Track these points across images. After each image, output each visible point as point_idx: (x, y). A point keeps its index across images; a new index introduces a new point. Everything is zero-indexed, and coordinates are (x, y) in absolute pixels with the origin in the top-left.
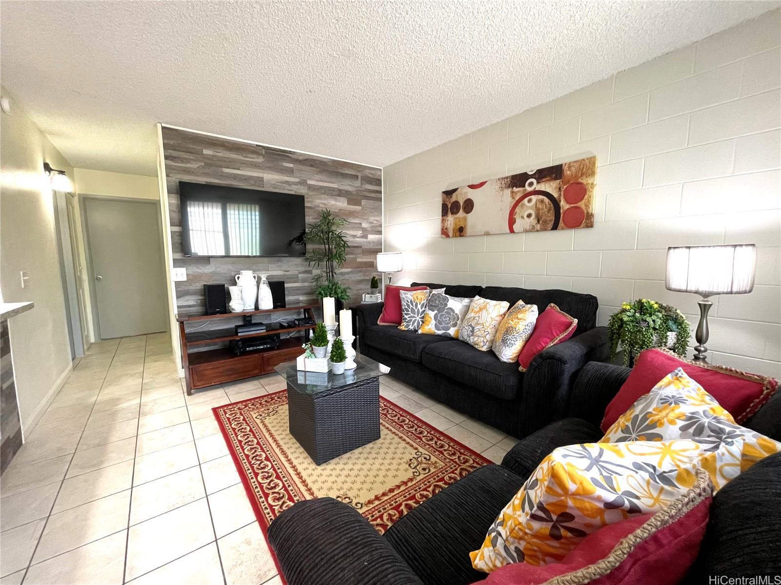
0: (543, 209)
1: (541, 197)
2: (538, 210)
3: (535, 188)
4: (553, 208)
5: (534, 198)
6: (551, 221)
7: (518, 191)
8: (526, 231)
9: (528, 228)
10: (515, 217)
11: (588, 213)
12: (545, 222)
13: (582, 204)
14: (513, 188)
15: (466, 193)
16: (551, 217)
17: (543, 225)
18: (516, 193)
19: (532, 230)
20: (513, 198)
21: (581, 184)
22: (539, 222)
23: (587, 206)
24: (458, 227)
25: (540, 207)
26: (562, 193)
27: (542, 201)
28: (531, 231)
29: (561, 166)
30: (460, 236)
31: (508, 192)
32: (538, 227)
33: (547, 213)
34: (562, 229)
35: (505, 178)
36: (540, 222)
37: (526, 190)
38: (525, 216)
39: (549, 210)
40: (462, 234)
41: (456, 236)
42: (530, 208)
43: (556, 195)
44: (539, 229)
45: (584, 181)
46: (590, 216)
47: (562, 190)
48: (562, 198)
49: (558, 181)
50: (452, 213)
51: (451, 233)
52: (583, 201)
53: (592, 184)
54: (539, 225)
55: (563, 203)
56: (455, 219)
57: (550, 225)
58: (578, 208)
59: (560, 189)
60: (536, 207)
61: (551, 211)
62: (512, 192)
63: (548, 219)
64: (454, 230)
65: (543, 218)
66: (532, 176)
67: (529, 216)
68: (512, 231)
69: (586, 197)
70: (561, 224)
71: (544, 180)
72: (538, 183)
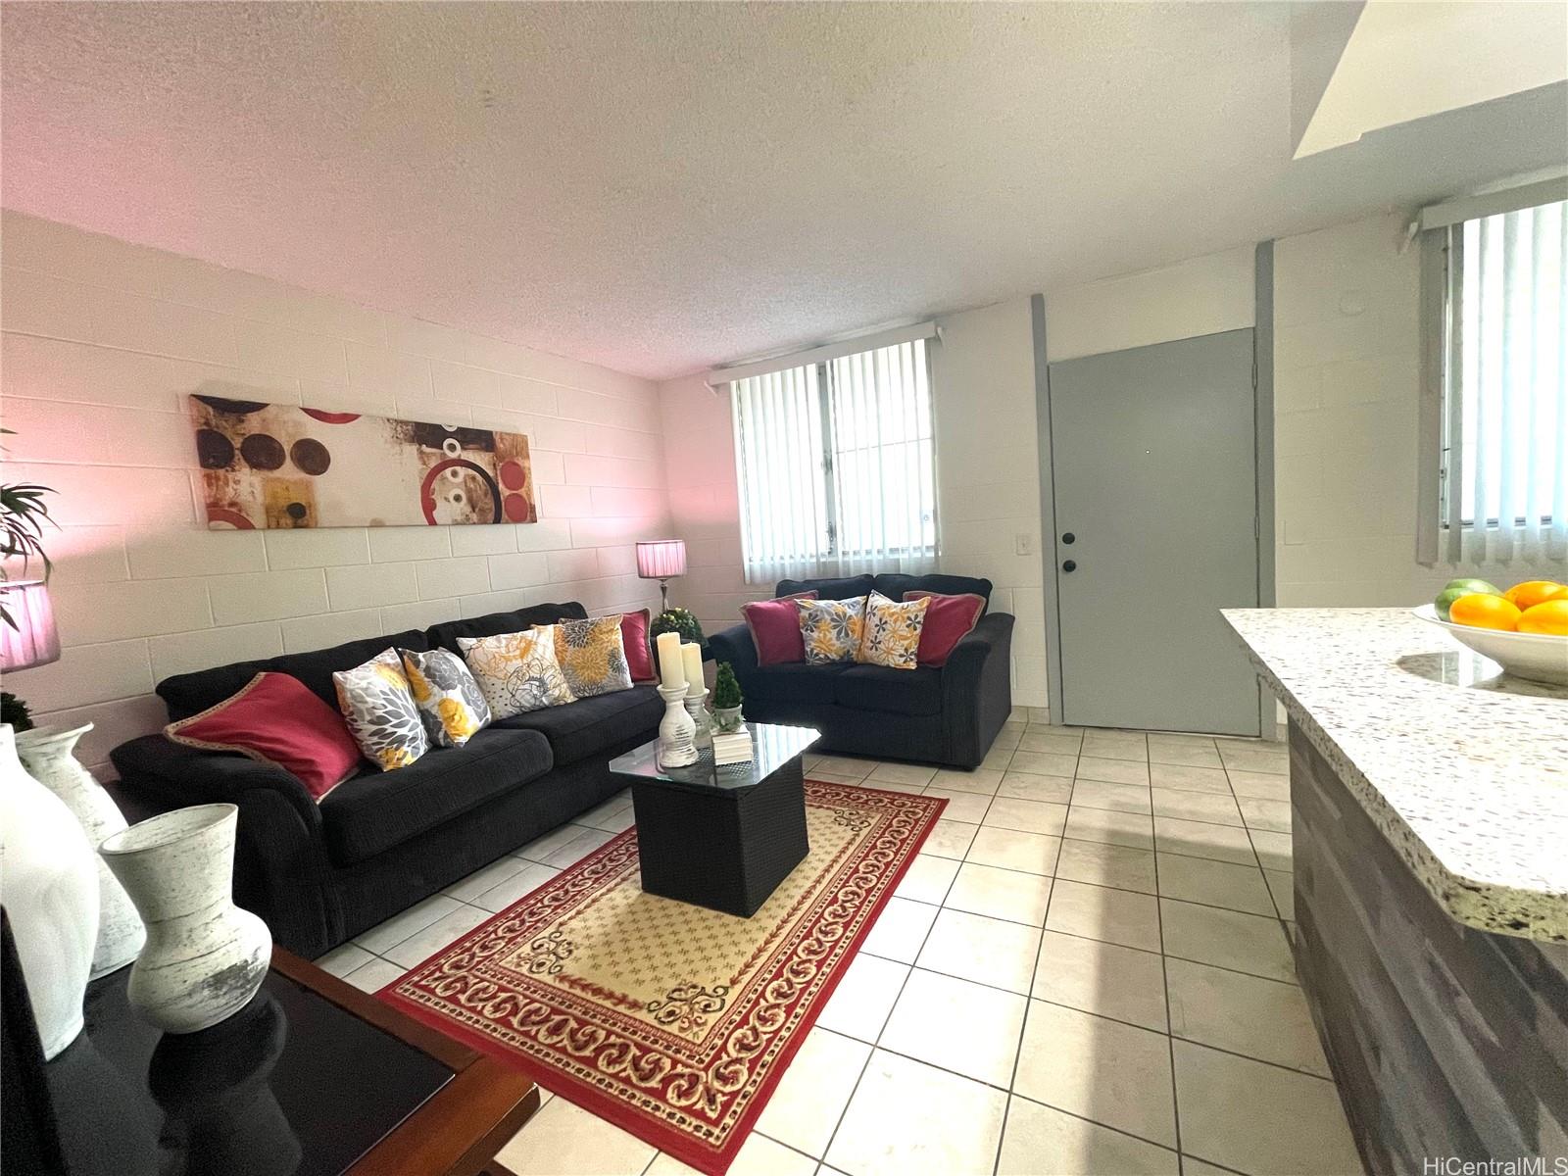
0: (476, 491)
1: (471, 472)
2: (469, 491)
3: (460, 455)
4: (490, 492)
5: (462, 471)
6: (490, 509)
7: (434, 454)
8: (456, 523)
9: (459, 518)
10: (433, 497)
11: (531, 504)
12: (482, 510)
13: (522, 492)
14: (420, 445)
15: (297, 424)
16: (490, 503)
17: (481, 515)
18: (428, 455)
19: (466, 521)
20: (424, 464)
21: (517, 465)
22: (474, 511)
23: (529, 496)
24: (284, 503)
25: (472, 486)
26: (498, 472)
27: (474, 478)
28: (465, 524)
29: (491, 433)
30: (296, 526)
31: (411, 450)
32: (474, 517)
33: (483, 497)
34: (507, 523)
35: (401, 422)
36: (477, 510)
37: (444, 454)
38: (451, 499)
39: (486, 495)
40: (300, 521)
41: (278, 526)
42: (458, 486)
43: (491, 473)
44: (476, 521)
45: (520, 461)
46: (533, 508)
47: (498, 468)
48: (499, 478)
49: (491, 454)
50: (255, 465)
51: (258, 518)
52: (523, 489)
53: (529, 469)
54: (474, 515)
55: (501, 486)
56: (266, 482)
57: (491, 516)
58: (520, 496)
59: (494, 465)
60: (466, 486)
61: (489, 496)
62: (421, 453)
63: (487, 507)
64: (268, 510)
65: (480, 504)
66: (451, 435)
67: (458, 498)
68: (432, 522)
69: (525, 484)
70: (504, 516)
71: (471, 446)
72: (463, 448)
